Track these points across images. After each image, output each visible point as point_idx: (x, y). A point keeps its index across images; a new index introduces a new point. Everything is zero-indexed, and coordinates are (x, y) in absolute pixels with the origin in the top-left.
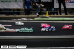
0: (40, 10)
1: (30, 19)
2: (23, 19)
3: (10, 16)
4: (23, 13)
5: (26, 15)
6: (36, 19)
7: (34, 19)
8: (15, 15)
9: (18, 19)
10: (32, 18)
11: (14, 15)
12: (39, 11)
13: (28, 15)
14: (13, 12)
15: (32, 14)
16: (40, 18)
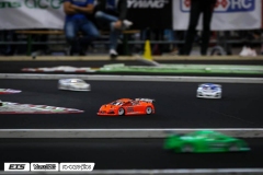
0: (122, 36)
1: (88, 69)
2: (60, 68)
3: (16, 58)
4: (61, 48)
5: (72, 54)
6: (108, 68)
7: (102, 69)
8: (34, 54)
9: (46, 69)
10: (92, 67)
11: (29, 54)
12: (119, 41)
13: (82, 54)
14: (25, 43)
15: (92, 53)
16: (122, 65)
